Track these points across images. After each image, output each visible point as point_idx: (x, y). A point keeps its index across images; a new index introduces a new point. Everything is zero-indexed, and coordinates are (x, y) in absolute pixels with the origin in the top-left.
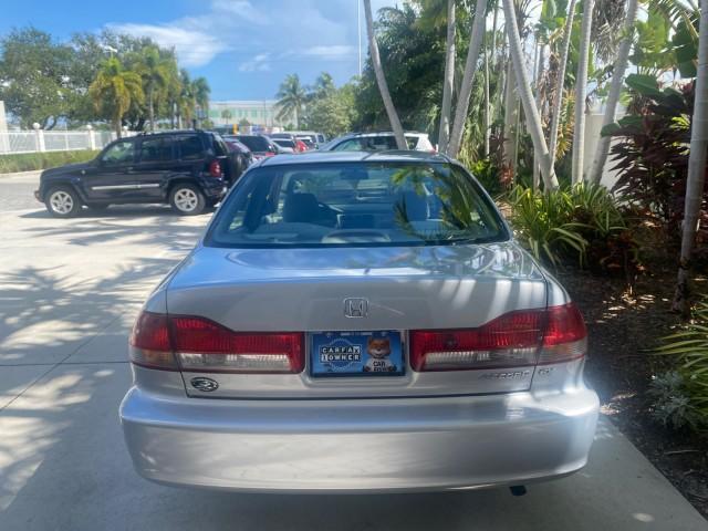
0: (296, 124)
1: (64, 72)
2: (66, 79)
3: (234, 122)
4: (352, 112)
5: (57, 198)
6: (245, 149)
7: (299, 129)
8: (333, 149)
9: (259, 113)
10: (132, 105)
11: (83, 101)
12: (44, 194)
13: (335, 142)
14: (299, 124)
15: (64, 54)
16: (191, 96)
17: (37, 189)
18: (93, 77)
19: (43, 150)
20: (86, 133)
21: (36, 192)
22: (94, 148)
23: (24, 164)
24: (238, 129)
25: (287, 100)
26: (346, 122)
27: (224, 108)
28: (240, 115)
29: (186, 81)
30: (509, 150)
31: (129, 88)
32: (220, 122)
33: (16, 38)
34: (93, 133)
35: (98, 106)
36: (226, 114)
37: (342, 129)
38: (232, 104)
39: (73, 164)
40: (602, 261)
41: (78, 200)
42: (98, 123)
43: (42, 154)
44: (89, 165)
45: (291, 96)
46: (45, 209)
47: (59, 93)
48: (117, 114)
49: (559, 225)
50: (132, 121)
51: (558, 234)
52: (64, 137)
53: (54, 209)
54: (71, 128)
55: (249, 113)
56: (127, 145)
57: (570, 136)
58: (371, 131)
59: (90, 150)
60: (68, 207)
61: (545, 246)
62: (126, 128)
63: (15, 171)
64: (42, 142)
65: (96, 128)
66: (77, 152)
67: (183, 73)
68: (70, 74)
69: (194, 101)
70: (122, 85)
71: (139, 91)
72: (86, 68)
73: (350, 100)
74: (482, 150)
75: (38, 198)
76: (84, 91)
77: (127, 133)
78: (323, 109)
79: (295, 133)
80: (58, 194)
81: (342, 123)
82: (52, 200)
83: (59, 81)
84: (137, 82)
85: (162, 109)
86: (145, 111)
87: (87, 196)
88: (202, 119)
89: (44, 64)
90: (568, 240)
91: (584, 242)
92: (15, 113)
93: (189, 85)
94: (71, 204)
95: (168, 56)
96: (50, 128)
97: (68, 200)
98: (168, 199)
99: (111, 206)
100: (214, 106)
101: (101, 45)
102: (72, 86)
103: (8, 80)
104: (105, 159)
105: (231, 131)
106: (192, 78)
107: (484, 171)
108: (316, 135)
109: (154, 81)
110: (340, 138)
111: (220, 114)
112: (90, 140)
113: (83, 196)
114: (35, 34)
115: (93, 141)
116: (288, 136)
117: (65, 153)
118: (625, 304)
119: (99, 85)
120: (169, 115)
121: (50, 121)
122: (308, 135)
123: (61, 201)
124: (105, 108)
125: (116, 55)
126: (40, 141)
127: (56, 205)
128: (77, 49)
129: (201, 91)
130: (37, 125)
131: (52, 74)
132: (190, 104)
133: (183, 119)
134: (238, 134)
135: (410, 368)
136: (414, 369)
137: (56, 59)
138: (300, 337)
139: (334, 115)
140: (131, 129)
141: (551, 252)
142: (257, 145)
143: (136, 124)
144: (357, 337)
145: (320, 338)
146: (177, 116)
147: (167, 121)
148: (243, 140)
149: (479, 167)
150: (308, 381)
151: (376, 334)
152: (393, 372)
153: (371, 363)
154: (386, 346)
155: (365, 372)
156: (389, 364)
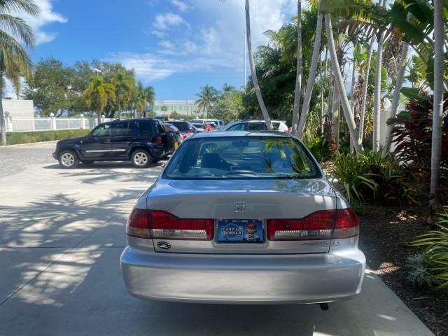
0: (206, 115)
1: (69, 83)
2: (70, 87)
3: (168, 113)
4: (240, 107)
5: (65, 157)
6: (176, 129)
7: (208, 117)
8: (228, 130)
9: (183, 108)
10: (108, 103)
11: (79, 100)
12: (58, 155)
13: (229, 125)
14: (208, 114)
15: (69, 73)
16: (143, 97)
17: (54, 151)
18: (86, 86)
19: (55, 129)
20: (80, 119)
21: (54, 153)
22: (84, 128)
23: (44, 137)
24: (171, 118)
25: (203, 103)
26: (236, 113)
27: (162, 105)
28: (172, 109)
29: (140, 89)
30: (335, 131)
31: (107, 92)
32: (159, 113)
33: (43, 64)
34: (84, 119)
35: (89, 102)
36: (164, 108)
37: (233, 118)
38: (167, 103)
39: (72, 138)
40: (386, 195)
41: (77, 158)
42: (86, 113)
43: (55, 131)
44: (85, 138)
46: (58, 163)
47: (65, 95)
48: (100, 108)
49: (361, 174)
50: (107, 112)
51: (361, 180)
52: (66, 121)
53: (63, 163)
54: (70, 116)
55: (178, 108)
56: (106, 127)
57: (371, 123)
58: (254, 119)
59: (82, 129)
60: (71, 162)
61: (353, 187)
62: (103, 116)
63: (38, 141)
64: (55, 124)
65: (85, 116)
66: (75, 130)
67: (140, 84)
68: (73, 85)
69: (145, 100)
70: (103, 90)
71: (113, 94)
72: (82, 81)
73: (239, 101)
74: (319, 130)
75: (55, 157)
76: (79, 94)
77: (105, 120)
78: (223, 106)
79: (205, 120)
80: (66, 154)
81: (234, 114)
82: (63, 158)
83: (66, 89)
84: (111, 89)
85: (126, 105)
86: (115, 105)
87: (83, 156)
88: (149, 111)
89: (57, 79)
90: (367, 184)
91: (376, 185)
92: (39, 107)
93: (142, 91)
94: (73, 161)
95: (131, 73)
96: (59, 116)
97: (72, 158)
98: (130, 157)
99: (95, 162)
100: (157, 103)
101: (91, 68)
102: (73, 91)
103: (36, 87)
104: (94, 134)
105: (166, 119)
106: (145, 86)
107: (320, 143)
108: (218, 121)
109: (122, 89)
110: (232, 123)
111: (160, 109)
112: (82, 124)
113: (80, 157)
114: (54, 62)
115: (84, 124)
116: (201, 122)
117: (68, 131)
118: (399, 220)
119: (89, 91)
120: (129, 109)
121: (59, 112)
122: (213, 121)
123: (67, 159)
124: (92, 104)
125: (100, 74)
126: (55, 123)
127: (64, 160)
128: (77, 70)
129: (149, 94)
130: (52, 114)
131: (62, 85)
132: (142, 102)
133: (138, 111)
134: (172, 120)
135: (267, 239)
136: (269, 239)
137: (65, 76)
138: (212, 221)
139: (229, 109)
140: (106, 117)
141: (357, 190)
142: (183, 127)
143: (110, 114)
144: (240, 223)
145: (222, 223)
146: (134, 109)
147: (128, 112)
148: (175, 124)
149: (318, 141)
150: (216, 244)
151: (250, 221)
152: (258, 241)
153: (247, 236)
154: (255, 227)
155: (244, 241)
156: (256, 236)
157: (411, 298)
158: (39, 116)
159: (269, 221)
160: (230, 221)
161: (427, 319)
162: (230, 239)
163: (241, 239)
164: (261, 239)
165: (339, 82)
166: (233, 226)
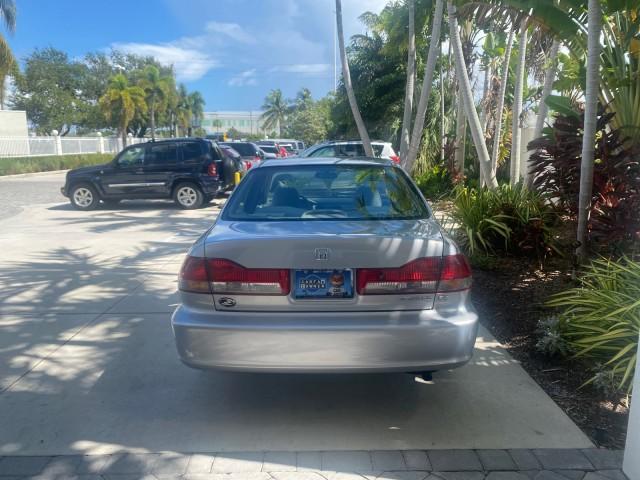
0: (278, 132)
1: (78, 86)
2: (79, 92)
3: (224, 130)
4: (328, 122)
5: (79, 194)
6: (236, 154)
7: (281, 137)
8: (309, 156)
9: (245, 123)
10: (136, 116)
11: (94, 111)
12: (69, 190)
13: (312, 149)
14: (281, 131)
15: (78, 70)
16: (187, 107)
17: (63, 185)
18: (103, 91)
19: (60, 153)
20: (96, 139)
21: (62, 189)
22: (103, 152)
23: (45, 165)
24: (228, 137)
25: (270, 112)
26: (322, 131)
27: (215, 117)
28: (229, 124)
29: (183, 94)
30: (459, 157)
31: (134, 100)
32: (211, 130)
33: (38, 57)
34: (102, 139)
35: (107, 115)
36: (216, 123)
37: (319, 138)
38: (222, 115)
39: (86, 166)
40: (520, 244)
41: (97, 195)
42: (104, 130)
43: (60, 157)
44: (106, 166)
45: (274, 108)
46: (69, 202)
47: (73, 104)
48: (123, 123)
49: (490, 216)
50: (135, 129)
51: (489, 224)
52: (77, 142)
53: (77, 203)
54: (80, 134)
55: (237, 124)
56: (138, 150)
57: (508, 145)
58: (343, 140)
59: (99, 153)
60: (88, 201)
61: (478, 233)
62: (130, 134)
63: (37, 171)
64: (60, 147)
65: (104, 135)
66: (89, 155)
67: (182, 87)
68: (83, 88)
69: (190, 111)
70: (129, 98)
71: (142, 103)
72: (97, 83)
73: (326, 112)
74: (439, 155)
75: (64, 193)
76: (94, 102)
77: (133, 140)
78: (304, 120)
79: (279, 140)
80: (80, 190)
81: (320, 132)
82: (75, 196)
83: (73, 94)
84: (141, 95)
85: (162, 119)
86: (147, 120)
87: (104, 192)
88: (195, 127)
89: (61, 79)
90: (496, 229)
91: (508, 230)
92: (34, 122)
93: (186, 98)
94: (91, 199)
95: (167, 72)
96: (64, 135)
97: (89, 195)
98: (172, 195)
99: (123, 201)
100: (207, 115)
101: (110, 63)
102: (83, 97)
103: (29, 92)
104: (120, 161)
105: (221, 139)
106: (189, 91)
107: (439, 174)
108: (296, 142)
109: (156, 95)
110: (317, 145)
111: (212, 124)
112: (101, 146)
113: (101, 192)
114: (54, 53)
116: (272, 143)
117: (79, 156)
118: (536, 277)
119: (108, 98)
120: (167, 124)
121: (65, 129)
122: (290, 142)
123: (83, 195)
124: (113, 117)
125: (123, 72)
126: (59, 145)
127: (78, 199)
128: (90, 66)
129: (195, 104)
130: (55, 132)
131: (67, 88)
132: (186, 114)
133: (179, 127)
134: (229, 141)
135: (356, 293)
136: (359, 293)
137: (72, 75)
138: (288, 271)
139: (313, 125)
140: (134, 136)
141: (483, 237)
142: (246, 150)
143: (139, 131)
144: (323, 274)
145: (301, 274)
146: (174, 124)
147: (165, 129)
148: (235, 147)
149: (435, 171)
150: (292, 300)
151: (336, 272)
152: (345, 296)
153: (332, 290)
154: (341, 279)
155: (328, 296)
156: (343, 290)
157: (539, 370)
158: (34, 134)
159: (359, 271)
160: (310, 271)
161: (556, 393)
162: (310, 293)
163: (325, 293)
164: (349, 293)
165: (465, 88)
166: (315, 278)
